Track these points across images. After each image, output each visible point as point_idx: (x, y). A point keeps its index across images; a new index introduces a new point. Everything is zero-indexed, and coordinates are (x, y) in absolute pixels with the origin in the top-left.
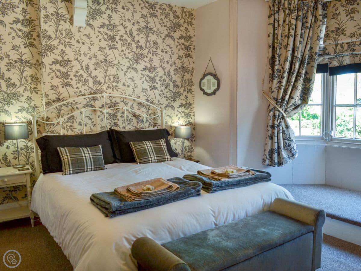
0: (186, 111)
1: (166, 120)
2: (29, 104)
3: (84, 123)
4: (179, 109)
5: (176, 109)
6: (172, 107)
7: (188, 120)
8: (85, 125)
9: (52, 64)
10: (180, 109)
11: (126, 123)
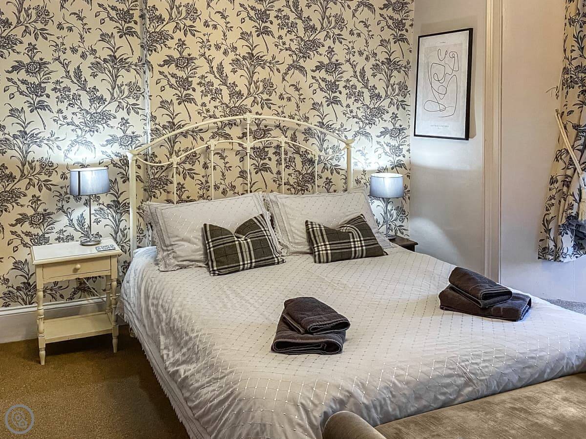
0: (394, 143)
1: (355, 159)
2: (124, 132)
3: (213, 165)
4: (379, 139)
5: (375, 139)
6: (367, 135)
7: (398, 158)
8: (215, 168)
9: (164, 65)
10: (382, 140)
11: (283, 166)
